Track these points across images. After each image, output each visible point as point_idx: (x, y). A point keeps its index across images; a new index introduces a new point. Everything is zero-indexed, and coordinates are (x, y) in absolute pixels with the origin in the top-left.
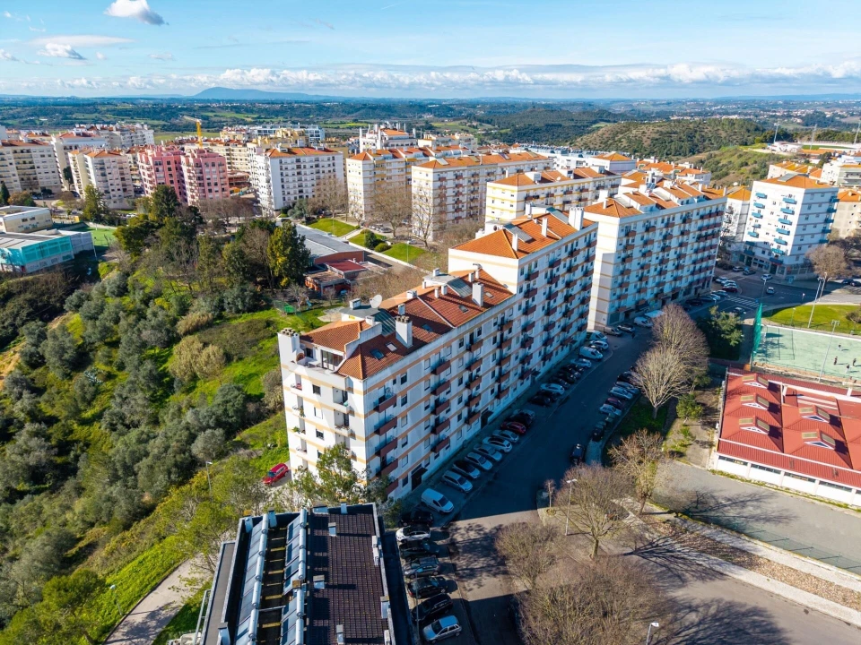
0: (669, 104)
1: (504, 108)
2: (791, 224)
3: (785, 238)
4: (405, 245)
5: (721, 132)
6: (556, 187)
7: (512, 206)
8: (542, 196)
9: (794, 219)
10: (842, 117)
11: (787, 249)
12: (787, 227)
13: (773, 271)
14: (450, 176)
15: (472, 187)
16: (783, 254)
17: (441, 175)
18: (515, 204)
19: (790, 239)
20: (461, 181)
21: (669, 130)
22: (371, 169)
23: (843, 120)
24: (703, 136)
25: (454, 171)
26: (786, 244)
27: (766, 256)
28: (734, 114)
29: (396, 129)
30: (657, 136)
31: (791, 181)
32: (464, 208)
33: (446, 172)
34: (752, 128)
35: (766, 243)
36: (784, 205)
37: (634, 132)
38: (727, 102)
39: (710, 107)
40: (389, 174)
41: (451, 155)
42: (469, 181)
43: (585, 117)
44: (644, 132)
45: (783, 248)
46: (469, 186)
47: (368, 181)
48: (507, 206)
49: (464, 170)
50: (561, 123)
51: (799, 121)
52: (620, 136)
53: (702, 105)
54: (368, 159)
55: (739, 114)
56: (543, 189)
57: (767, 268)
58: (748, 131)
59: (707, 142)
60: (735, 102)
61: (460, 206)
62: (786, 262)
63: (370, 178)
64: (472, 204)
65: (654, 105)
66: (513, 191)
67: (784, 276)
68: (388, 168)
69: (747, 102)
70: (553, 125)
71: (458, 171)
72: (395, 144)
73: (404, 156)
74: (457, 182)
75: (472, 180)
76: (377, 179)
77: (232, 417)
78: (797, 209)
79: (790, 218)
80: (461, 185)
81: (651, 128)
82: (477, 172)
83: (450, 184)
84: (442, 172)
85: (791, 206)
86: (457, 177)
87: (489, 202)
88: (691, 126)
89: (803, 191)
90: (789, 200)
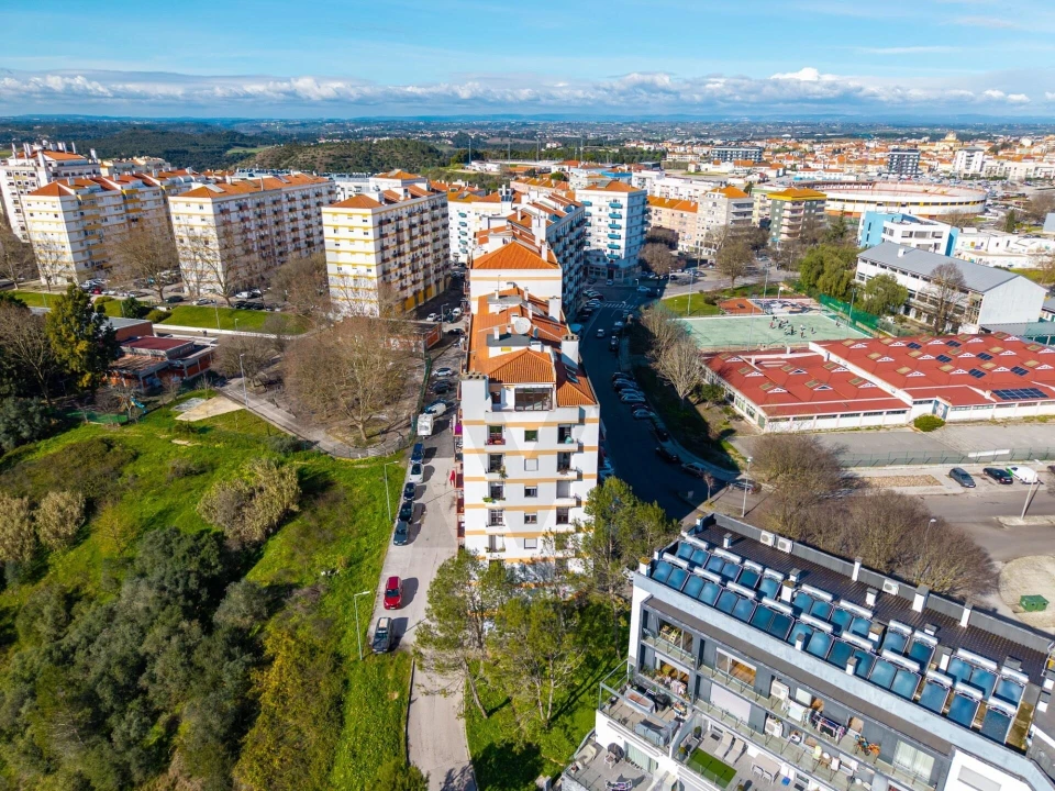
0: (303, 125)
1: (81, 130)
2: (620, 228)
3: (617, 242)
4: (193, 308)
5: (396, 154)
6: (401, 208)
7: (366, 234)
8: (393, 219)
9: (623, 222)
10: (485, 138)
11: (621, 253)
12: (617, 232)
13: (611, 275)
14: (232, 206)
15: (259, 221)
16: (618, 258)
17: (223, 207)
18: (371, 232)
19: (622, 243)
20: (246, 213)
21: (342, 153)
22: (75, 208)
23: (488, 141)
24: (379, 160)
25: (236, 200)
26: (619, 248)
27: (601, 263)
28: (385, 136)
29: (58, 151)
30: (330, 161)
31: (611, 186)
32: (255, 249)
33: (227, 202)
34: (426, 149)
35: (599, 250)
36: (611, 211)
37: (300, 156)
38: (366, 122)
39: (353, 128)
40: (102, 215)
41: (180, 182)
42: (255, 213)
43: (211, 141)
44: (313, 157)
45: (617, 252)
46: (256, 220)
47: (74, 227)
48: (358, 234)
49: (247, 198)
50: (186, 148)
51: (450, 142)
52: (286, 162)
53: (343, 126)
54: (66, 194)
55: (389, 135)
56: (392, 210)
57: (603, 274)
58: (424, 153)
59: (385, 165)
60: (377, 123)
61: (250, 246)
62: (623, 265)
63: (77, 222)
64: (263, 244)
65: (286, 126)
66: (365, 215)
67: (622, 279)
68: (100, 205)
69: (387, 122)
70: (175, 152)
71: (241, 199)
72: (70, 172)
73: (118, 187)
74: (241, 214)
75: (258, 210)
76: (87, 222)
77: (216, 566)
78: (624, 212)
79: (618, 222)
80: (248, 219)
81: (321, 152)
82: (262, 200)
83: (234, 217)
84: (222, 202)
85: (617, 211)
86: (242, 208)
87: (328, 232)
88: (363, 148)
89: (626, 194)
90: (615, 205)
